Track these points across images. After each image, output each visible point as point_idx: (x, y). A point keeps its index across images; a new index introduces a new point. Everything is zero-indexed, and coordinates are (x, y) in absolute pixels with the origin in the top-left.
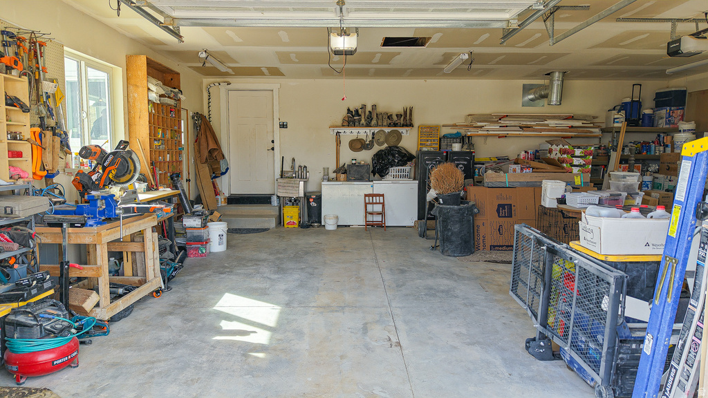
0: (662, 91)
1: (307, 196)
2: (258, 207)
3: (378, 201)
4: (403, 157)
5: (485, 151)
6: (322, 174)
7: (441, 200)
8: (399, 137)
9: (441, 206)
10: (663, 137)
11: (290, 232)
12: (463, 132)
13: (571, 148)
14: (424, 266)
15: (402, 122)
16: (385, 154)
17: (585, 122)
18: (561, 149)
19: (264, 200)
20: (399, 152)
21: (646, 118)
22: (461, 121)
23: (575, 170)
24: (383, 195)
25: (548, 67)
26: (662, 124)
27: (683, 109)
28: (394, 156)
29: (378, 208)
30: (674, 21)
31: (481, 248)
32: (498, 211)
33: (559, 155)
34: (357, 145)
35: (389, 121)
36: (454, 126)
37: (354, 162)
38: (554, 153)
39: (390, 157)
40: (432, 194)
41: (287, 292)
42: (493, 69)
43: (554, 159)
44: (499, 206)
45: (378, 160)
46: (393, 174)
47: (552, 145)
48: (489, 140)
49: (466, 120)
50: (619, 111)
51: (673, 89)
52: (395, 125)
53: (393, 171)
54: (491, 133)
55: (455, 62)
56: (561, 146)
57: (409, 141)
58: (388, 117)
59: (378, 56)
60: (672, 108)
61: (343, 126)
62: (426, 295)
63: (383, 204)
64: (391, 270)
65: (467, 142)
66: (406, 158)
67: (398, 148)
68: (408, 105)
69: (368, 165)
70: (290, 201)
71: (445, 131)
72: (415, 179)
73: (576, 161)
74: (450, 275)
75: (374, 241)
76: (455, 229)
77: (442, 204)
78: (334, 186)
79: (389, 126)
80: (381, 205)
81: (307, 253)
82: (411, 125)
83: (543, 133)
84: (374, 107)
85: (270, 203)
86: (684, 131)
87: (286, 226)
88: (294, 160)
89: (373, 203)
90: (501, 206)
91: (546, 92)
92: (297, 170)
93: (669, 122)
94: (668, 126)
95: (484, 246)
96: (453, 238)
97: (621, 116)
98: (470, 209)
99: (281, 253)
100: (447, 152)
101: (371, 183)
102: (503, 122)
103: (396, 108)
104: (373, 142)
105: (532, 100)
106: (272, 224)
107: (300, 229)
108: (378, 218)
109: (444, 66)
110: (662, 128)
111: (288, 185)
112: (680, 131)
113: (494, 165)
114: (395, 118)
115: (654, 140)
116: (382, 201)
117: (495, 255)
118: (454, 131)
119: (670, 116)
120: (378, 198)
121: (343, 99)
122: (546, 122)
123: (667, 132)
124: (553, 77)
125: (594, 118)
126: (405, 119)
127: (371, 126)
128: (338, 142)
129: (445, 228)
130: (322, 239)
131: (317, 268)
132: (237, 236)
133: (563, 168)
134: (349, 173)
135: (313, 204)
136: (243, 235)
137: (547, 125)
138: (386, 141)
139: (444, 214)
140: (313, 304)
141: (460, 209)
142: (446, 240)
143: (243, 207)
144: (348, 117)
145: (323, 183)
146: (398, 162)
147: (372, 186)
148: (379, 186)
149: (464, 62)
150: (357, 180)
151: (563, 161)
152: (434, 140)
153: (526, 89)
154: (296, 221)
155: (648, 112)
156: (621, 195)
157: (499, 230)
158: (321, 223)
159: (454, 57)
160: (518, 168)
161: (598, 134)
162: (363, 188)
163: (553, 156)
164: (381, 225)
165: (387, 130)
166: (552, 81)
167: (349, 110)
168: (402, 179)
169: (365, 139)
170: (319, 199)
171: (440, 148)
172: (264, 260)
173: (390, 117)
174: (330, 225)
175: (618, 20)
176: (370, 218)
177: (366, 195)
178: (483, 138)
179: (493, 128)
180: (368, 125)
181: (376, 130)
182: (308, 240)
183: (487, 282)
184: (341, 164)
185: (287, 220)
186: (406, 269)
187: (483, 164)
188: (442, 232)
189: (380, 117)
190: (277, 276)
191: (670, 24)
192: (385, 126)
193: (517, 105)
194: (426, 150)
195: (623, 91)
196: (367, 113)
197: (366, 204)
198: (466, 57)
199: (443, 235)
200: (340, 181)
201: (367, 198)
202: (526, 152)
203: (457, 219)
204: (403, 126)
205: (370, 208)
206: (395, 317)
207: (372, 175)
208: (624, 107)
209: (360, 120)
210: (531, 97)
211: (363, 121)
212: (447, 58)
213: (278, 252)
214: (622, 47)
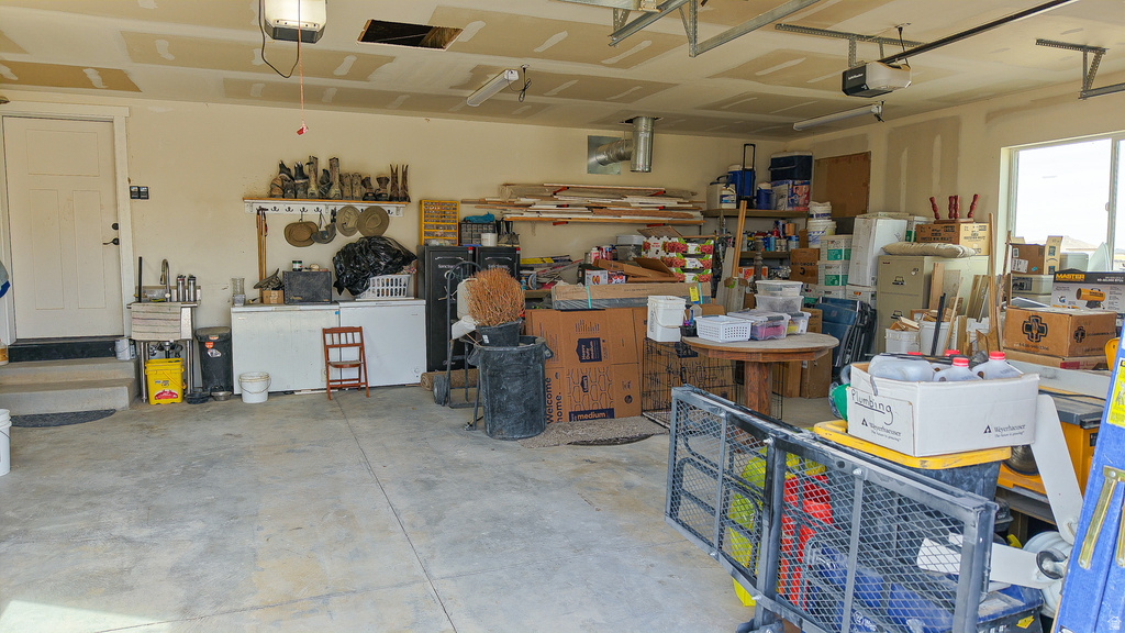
0: (780, 156)
1: (199, 338)
2: (86, 366)
3: (350, 341)
4: (395, 257)
5: (536, 245)
6: (229, 293)
7: (485, 338)
8: (385, 219)
9: (487, 349)
10: (784, 226)
11: (163, 414)
12: (496, 213)
13: (683, 242)
14: (467, 466)
15: (389, 193)
16: (361, 251)
17: (681, 200)
18: (665, 244)
19: (101, 348)
20: (387, 248)
21: (763, 196)
22: (491, 195)
23: (689, 277)
24: (360, 330)
25: (633, 107)
26: (784, 206)
27: (808, 183)
28: (378, 256)
29: (351, 354)
30: (853, 38)
31: (555, 418)
32: (579, 351)
33: (662, 253)
34: (301, 234)
35: (364, 190)
36: (482, 202)
37: (297, 266)
38: (653, 249)
39: (371, 257)
40: (463, 326)
41: (178, 572)
42: (548, 105)
43: (654, 260)
44: (581, 342)
45: (347, 262)
46: (376, 288)
47: (648, 237)
48: (540, 228)
49: (501, 193)
50: (727, 186)
51: (796, 154)
52: (377, 197)
53: (377, 282)
54: (544, 215)
55: (491, 85)
56: (665, 239)
57: (403, 227)
58: (363, 182)
59: (350, 60)
60: (796, 182)
61: (271, 196)
62: (492, 535)
63: (361, 346)
64: (404, 483)
65: (505, 230)
66: (399, 258)
67: (383, 239)
68: (399, 161)
69: (326, 272)
70: (161, 348)
71: (465, 211)
72: (417, 296)
73: (690, 263)
74: (521, 481)
75: (352, 421)
76: (514, 388)
77: (487, 345)
78: (257, 315)
79: (365, 198)
80: (357, 349)
81: (211, 463)
82: (406, 199)
83: (623, 217)
84: (334, 162)
85: (114, 354)
86: (818, 216)
87: (153, 401)
88: (165, 264)
89: (340, 346)
90: (583, 342)
91: (628, 149)
92: (173, 283)
93: (792, 203)
94: (791, 209)
95: (560, 414)
96: (512, 407)
97: (730, 192)
98: (538, 352)
99: (150, 469)
100: (474, 249)
101: (336, 307)
102: (563, 198)
103: (375, 164)
104: (334, 229)
105: (603, 163)
106: (121, 399)
107: (187, 406)
108: (354, 373)
109: (467, 93)
110: (784, 212)
111: (156, 316)
112: (812, 216)
113: (549, 271)
114: (375, 184)
115: (771, 229)
116: (358, 340)
117: (583, 430)
118: (482, 212)
119: (793, 194)
120: (350, 335)
121: (301, 132)
122: (625, 200)
123: (788, 217)
124: (637, 126)
125: (693, 194)
126: (394, 187)
127: (328, 198)
128: (262, 229)
129: (496, 389)
130: (239, 424)
131: (242, 499)
132: (37, 433)
133: (671, 274)
134: (289, 287)
135: (214, 353)
136: (52, 430)
137: (628, 205)
138: (359, 227)
139: (494, 363)
140: (250, 601)
141: (522, 353)
142: (496, 410)
143: (48, 368)
144: (283, 180)
145: (233, 310)
146: (386, 267)
147: (338, 313)
148: (350, 312)
149: (510, 87)
150: (305, 301)
151: (671, 263)
152: (449, 227)
153: (594, 145)
154: (177, 390)
155: (765, 186)
156: (782, 318)
157: (582, 384)
158: (232, 389)
159: (491, 76)
160: (602, 275)
161: (698, 220)
162: (317, 317)
163: (651, 254)
164: (358, 387)
165: (361, 206)
166: (636, 133)
167: (282, 166)
168: (394, 297)
169: (317, 222)
170: (225, 343)
171: (460, 241)
172: (110, 491)
173: (365, 182)
174: (253, 393)
175: (779, 27)
176: (335, 374)
177: (325, 331)
178: (529, 225)
179: (547, 208)
180: (324, 196)
181: (340, 205)
182: (209, 430)
183: (590, 488)
184: (270, 270)
185: (154, 389)
186: (433, 477)
187: (532, 269)
188: (491, 396)
189: (347, 181)
190: (146, 532)
191: (845, 43)
192: (357, 199)
193: (579, 170)
194: (437, 243)
195: (728, 153)
196: (320, 173)
197: (327, 348)
198: (515, 76)
199: (492, 402)
200: (270, 304)
201: (328, 336)
202: (599, 248)
203: (518, 371)
204: (391, 199)
205: (334, 355)
206: (447, 603)
207: (335, 292)
208: (732, 178)
209: (306, 187)
210: (602, 157)
211: (313, 188)
212: (478, 76)
213: (142, 467)
214: (757, 79)
